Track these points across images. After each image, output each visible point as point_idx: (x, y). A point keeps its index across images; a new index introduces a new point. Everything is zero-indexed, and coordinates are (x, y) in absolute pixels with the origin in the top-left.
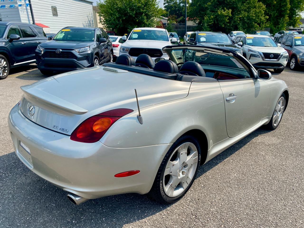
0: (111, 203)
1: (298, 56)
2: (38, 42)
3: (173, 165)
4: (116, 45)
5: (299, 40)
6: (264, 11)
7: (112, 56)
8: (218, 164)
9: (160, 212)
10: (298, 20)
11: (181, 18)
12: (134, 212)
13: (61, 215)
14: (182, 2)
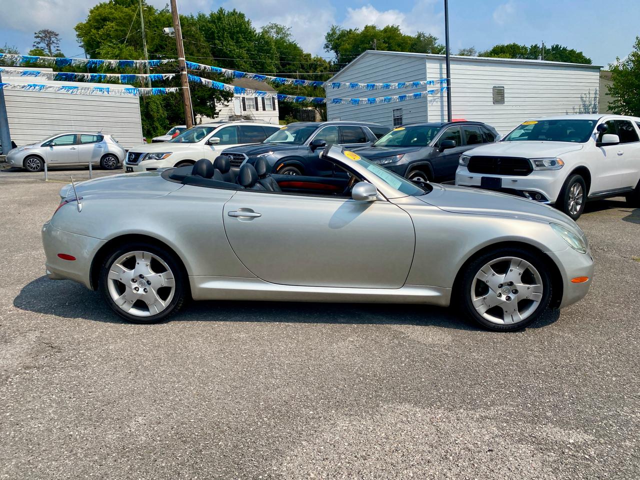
3: (124, 272)
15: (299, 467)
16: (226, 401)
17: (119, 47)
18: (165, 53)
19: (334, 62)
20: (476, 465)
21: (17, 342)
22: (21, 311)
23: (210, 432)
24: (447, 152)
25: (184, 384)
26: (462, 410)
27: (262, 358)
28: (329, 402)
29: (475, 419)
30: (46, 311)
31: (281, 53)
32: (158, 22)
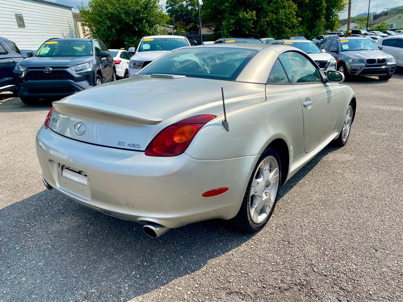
0: (183, 240)
1: (347, 64)
2: (11, 61)
3: (258, 184)
4: (117, 60)
5: (345, 44)
6: (295, 11)
7: (114, 76)
8: (293, 187)
9: (246, 243)
10: (337, 22)
11: (191, 25)
12: (214, 246)
13: (127, 259)
14: (189, 5)
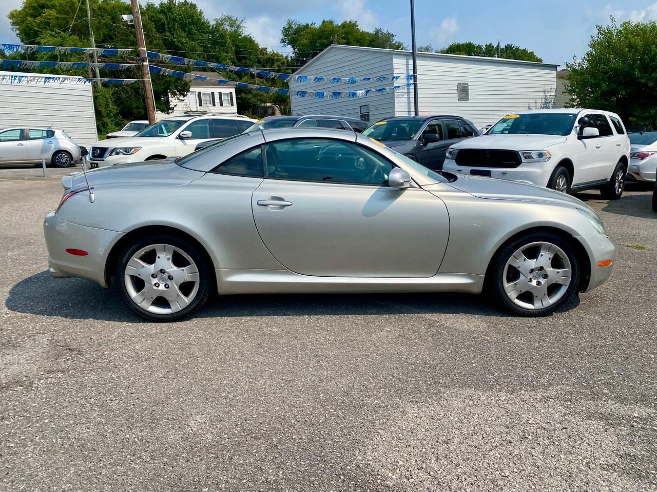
3: (143, 267)
15: (384, 455)
16: (283, 395)
17: (61, 36)
18: (114, 43)
19: (291, 57)
20: (556, 443)
21: (28, 346)
22: (19, 314)
23: (278, 427)
24: (431, 145)
25: (232, 381)
26: (523, 392)
27: (304, 351)
28: (390, 391)
29: (538, 399)
30: (50, 313)
31: (236, 46)
32: (102, 11)
